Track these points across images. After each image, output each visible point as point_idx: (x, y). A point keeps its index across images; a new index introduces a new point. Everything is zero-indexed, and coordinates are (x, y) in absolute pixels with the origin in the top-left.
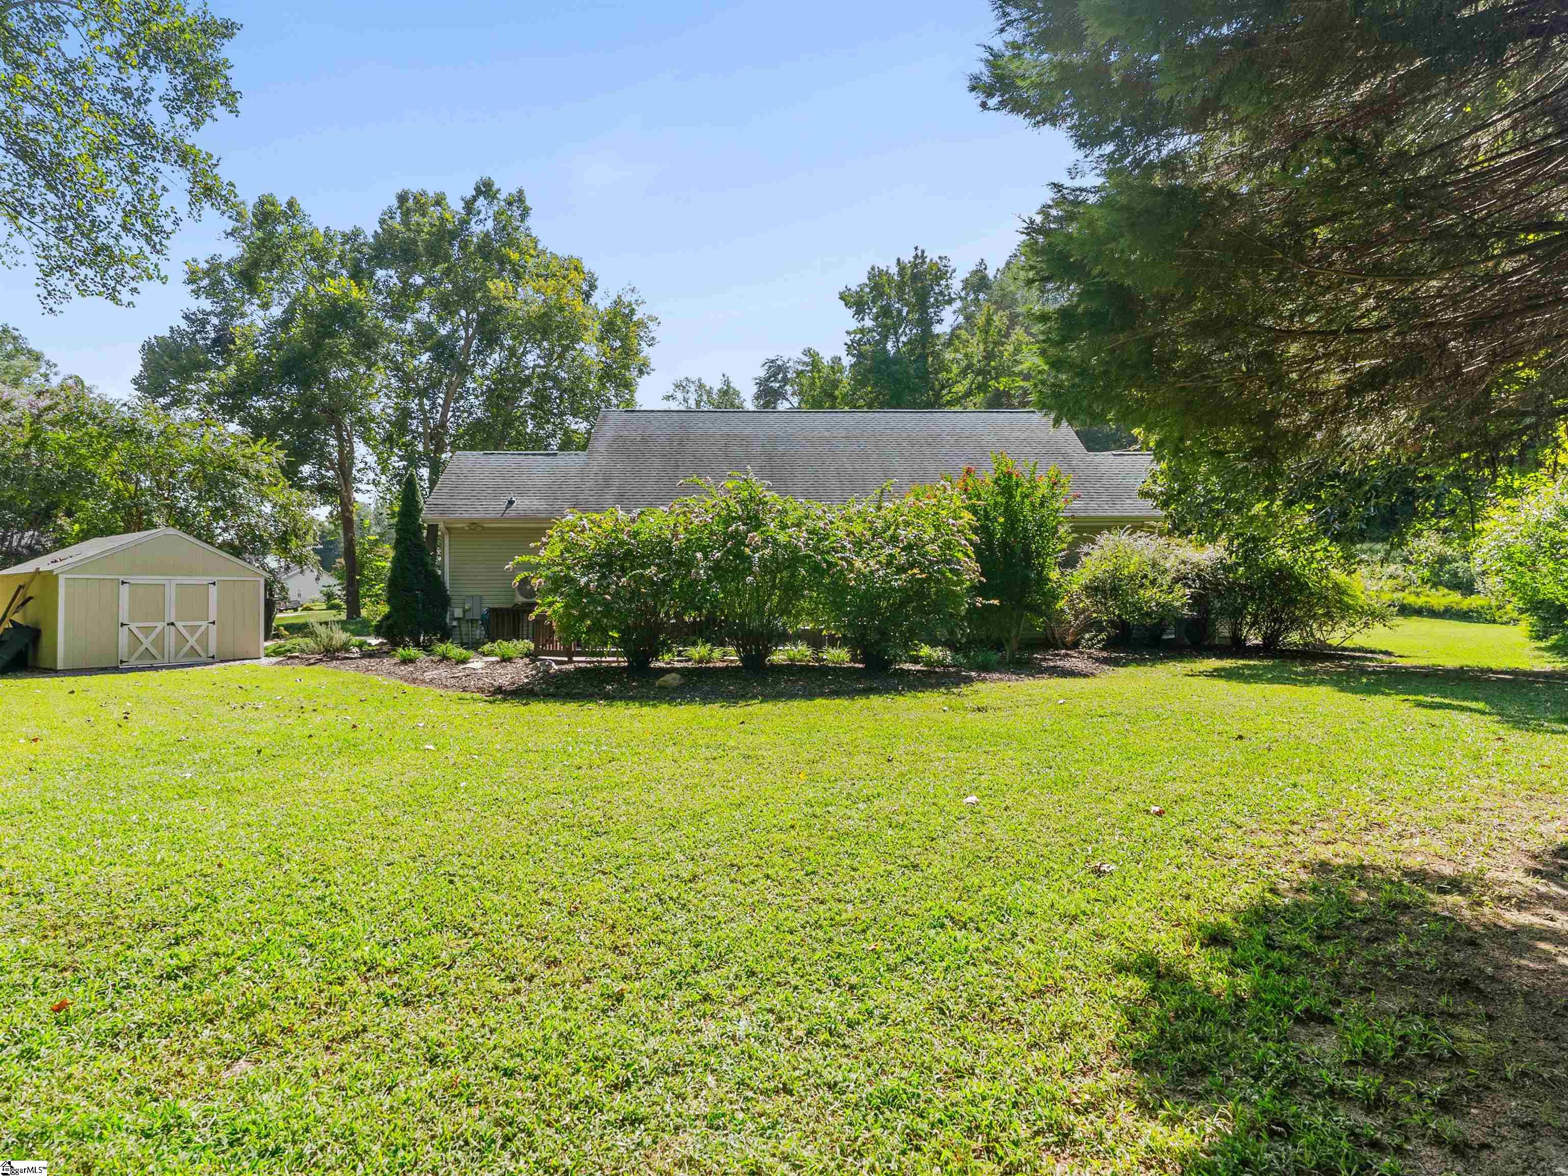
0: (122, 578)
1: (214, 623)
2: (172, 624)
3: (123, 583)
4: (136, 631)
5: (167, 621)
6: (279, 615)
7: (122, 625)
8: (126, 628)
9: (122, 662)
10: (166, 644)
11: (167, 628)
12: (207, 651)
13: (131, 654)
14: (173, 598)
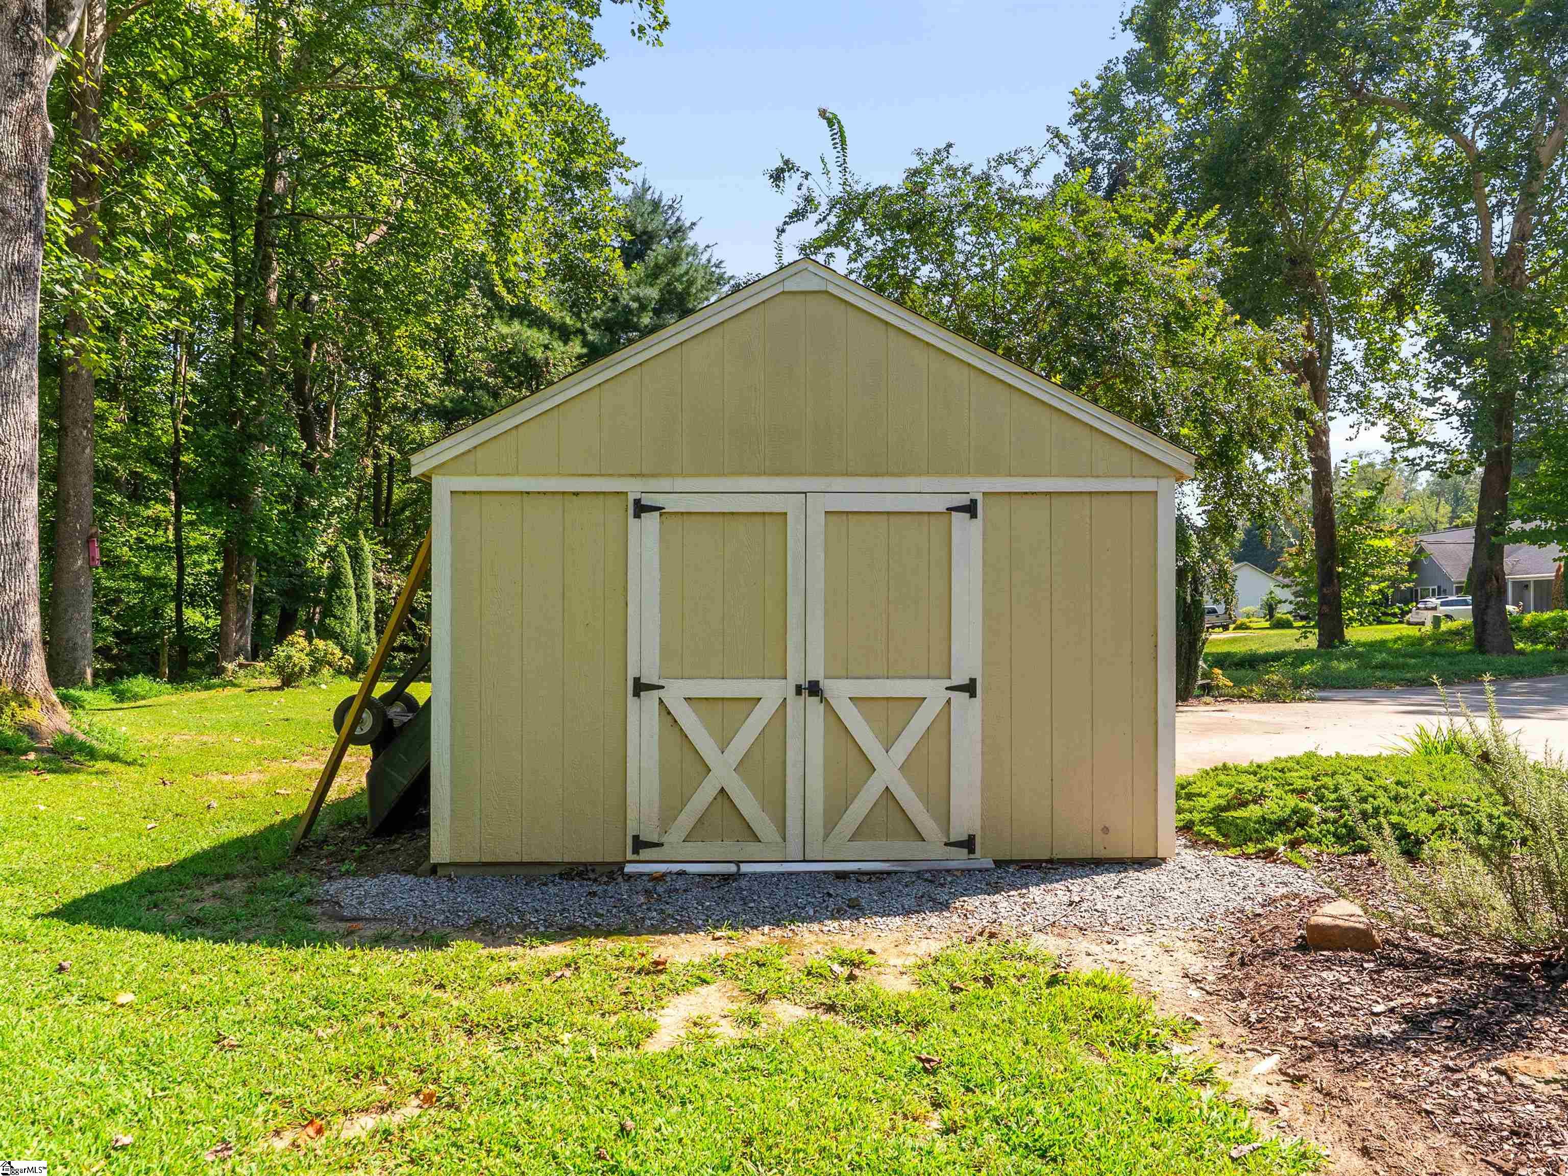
0: (634, 488)
1: (970, 688)
2: (814, 689)
3: (640, 509)
4: (688, 719)
5: (795, 677)
6: (1217, 636)
7: (640, 687)
8: (650, 699)
9: (639, 844)
10: (793, 755)
11: (795, 705)
12: (945, 820)
13: (667, 818)
14: (817, 586)
